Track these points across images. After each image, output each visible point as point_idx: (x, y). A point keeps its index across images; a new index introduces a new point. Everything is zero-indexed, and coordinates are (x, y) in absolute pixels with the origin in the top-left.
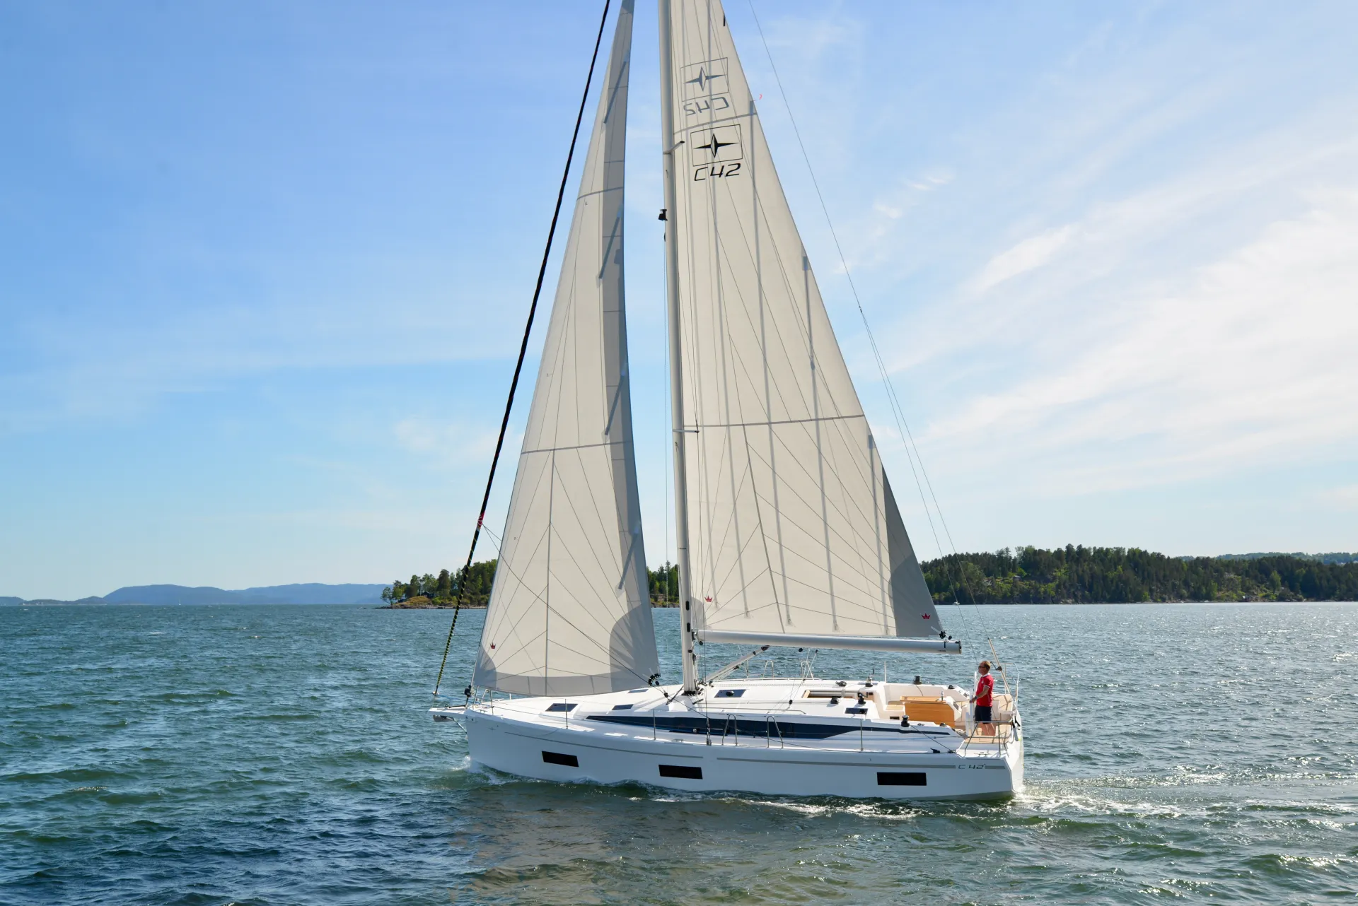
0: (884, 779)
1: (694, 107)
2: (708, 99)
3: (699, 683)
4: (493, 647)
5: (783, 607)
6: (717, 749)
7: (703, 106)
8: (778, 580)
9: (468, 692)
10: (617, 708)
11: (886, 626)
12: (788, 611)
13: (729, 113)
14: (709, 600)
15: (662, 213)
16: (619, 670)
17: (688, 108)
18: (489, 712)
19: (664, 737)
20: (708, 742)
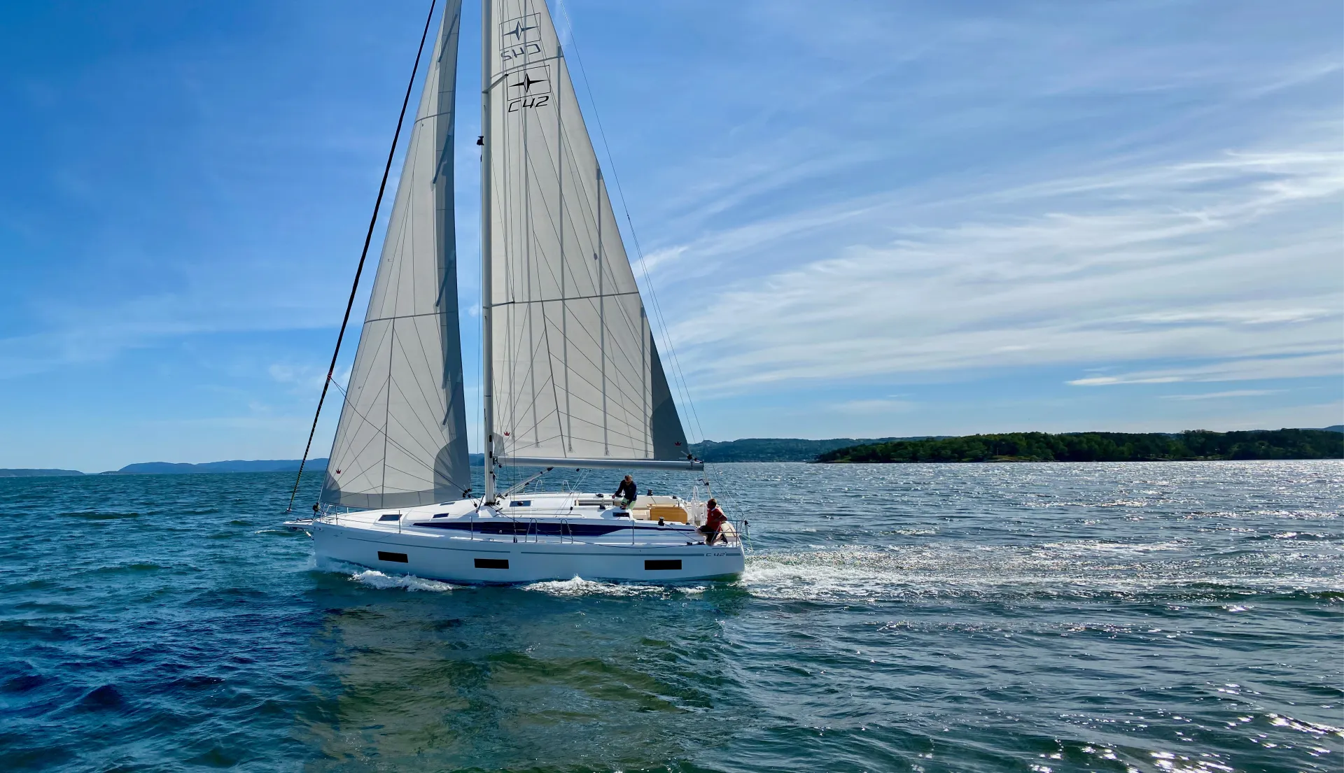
0: (650, 565)
1: (511, 54)
2: (522, 46)
3: (498, 496)
4: (338, 472)
5: (566, 437)
6: (521, 545)
7: (518, 51)
8: (564, 418)
9: (315, 508)
10: (435, 516)
11: (646, 451)
12: (570, 442)
13: (539, 56)
14: (507, 434)
15: (479, 139)
16: (440, 487)
17: (506, 54)
18: (334, 522)
19: (478, 538)
20: (515, 541)
